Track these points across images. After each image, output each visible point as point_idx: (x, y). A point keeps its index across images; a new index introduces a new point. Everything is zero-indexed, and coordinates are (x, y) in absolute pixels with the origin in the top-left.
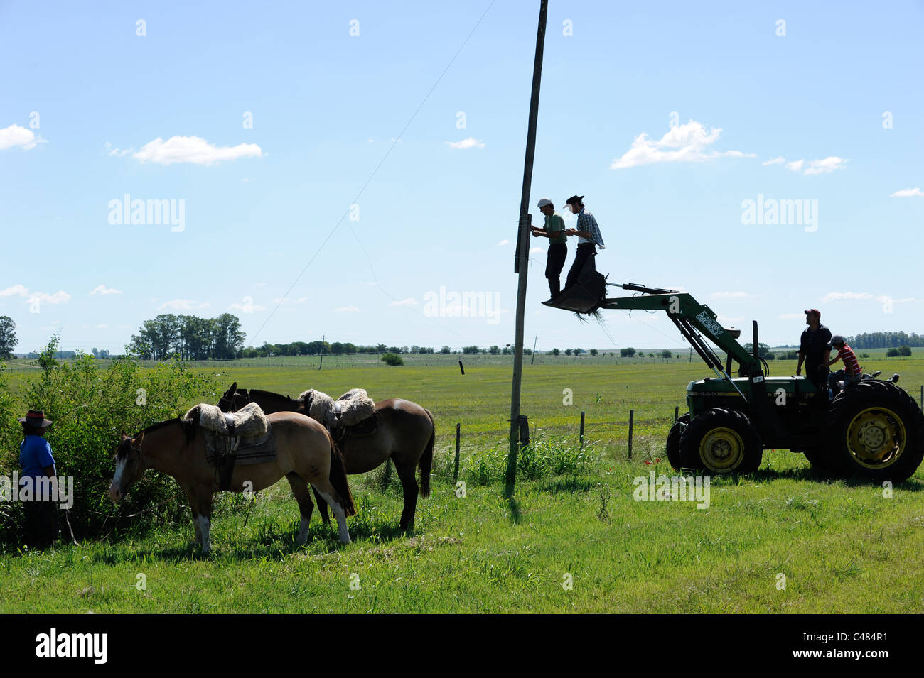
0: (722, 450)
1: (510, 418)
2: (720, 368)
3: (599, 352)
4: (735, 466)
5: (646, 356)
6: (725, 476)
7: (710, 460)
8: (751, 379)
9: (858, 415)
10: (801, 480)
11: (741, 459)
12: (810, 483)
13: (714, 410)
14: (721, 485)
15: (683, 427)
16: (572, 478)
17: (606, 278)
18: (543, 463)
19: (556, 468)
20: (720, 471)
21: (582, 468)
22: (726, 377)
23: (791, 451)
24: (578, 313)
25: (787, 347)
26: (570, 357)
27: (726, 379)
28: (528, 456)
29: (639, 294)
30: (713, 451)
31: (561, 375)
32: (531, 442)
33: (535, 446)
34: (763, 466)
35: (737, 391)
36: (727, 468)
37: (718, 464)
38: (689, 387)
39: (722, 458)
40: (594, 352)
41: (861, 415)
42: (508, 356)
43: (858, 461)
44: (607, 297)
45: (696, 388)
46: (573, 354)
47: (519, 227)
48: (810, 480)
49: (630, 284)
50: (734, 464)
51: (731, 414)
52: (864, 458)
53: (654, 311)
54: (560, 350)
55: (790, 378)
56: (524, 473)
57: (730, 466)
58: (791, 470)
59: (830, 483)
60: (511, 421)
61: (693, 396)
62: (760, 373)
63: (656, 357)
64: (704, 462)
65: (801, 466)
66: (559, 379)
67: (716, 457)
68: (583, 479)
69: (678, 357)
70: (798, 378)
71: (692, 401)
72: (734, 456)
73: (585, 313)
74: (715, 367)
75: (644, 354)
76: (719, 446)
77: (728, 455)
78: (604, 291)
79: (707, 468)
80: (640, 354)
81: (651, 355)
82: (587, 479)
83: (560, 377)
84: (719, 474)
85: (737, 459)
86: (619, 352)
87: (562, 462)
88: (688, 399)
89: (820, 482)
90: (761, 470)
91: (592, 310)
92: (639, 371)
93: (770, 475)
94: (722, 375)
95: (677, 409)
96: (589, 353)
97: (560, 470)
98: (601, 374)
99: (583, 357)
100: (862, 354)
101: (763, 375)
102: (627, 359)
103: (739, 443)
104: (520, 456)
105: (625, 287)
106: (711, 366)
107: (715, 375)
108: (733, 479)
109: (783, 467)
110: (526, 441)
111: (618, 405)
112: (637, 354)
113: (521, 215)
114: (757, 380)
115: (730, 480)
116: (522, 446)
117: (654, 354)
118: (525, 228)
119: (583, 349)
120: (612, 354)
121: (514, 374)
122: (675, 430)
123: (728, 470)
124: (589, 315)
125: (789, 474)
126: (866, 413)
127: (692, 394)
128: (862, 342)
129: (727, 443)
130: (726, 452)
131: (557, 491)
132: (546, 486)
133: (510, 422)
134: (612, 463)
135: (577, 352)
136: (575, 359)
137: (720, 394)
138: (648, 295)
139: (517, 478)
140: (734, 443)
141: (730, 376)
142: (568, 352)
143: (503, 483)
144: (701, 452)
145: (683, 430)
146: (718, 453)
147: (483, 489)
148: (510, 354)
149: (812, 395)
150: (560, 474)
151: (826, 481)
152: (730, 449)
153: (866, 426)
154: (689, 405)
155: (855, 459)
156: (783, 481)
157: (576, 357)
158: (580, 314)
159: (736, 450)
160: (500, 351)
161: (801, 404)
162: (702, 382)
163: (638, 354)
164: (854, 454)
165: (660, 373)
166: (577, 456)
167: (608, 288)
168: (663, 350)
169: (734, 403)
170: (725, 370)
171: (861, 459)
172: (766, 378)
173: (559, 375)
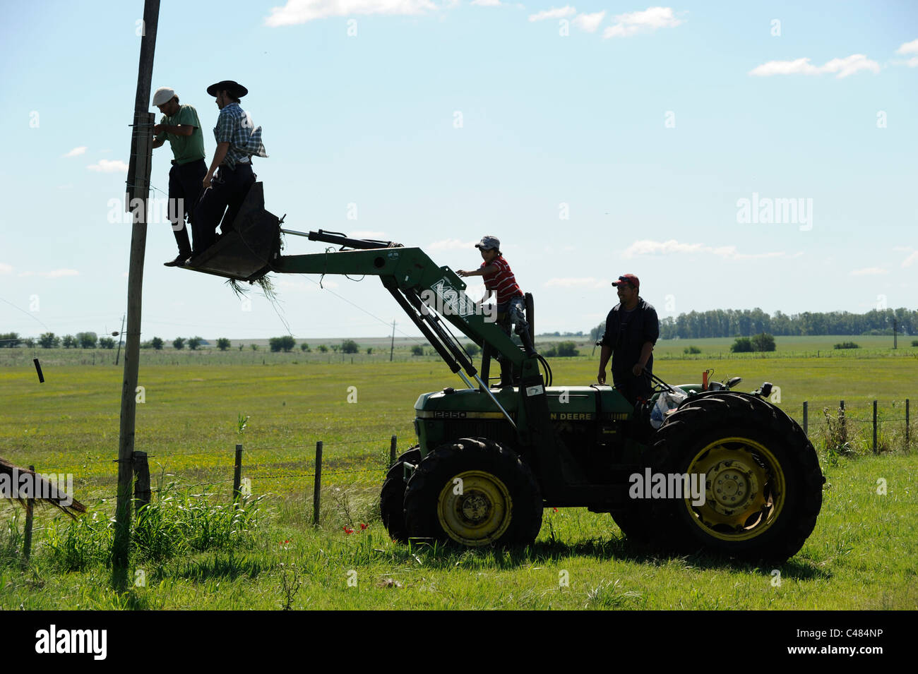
0: (475, 509)
1: (117, 458)
2: (471, 372)
3: (233, 345)
4: (496, 536)
5: (314, 352)
6: (482, 552)
7: (455, 524)
8: (523, 391)
9: (703, 451)
10: (608, 558)
11: (507, 524)
12: (623, 564)
13: (462, 442)
14: (477, 567)
15: (409, 471)
16: (226, 557)
17: (282, 221)
18: (175, 531)
19: (196, 540)
20: (473, 543)
21: (240, 539)
22: (481, 387)
23: (590, 510)
24: (233, 279)
25: (557, 334)
26: (181, 351)
27: (482, 389)
28: (150, 521)
29: (335, 248)
30: (460, 510)
31: (169, 383)
32: (154, 496)
33: (162, 502)
34: (543, 536)
35: (501, 411)
36: (484, 538)
37: (468, 532)
38: (418, 403)
39: (476, 522)
40: (223, 344)
41: (707, 452)
42: (72, 350)
43: (705, 528)
44: (283, 253)
45: (430, 404)
46: (187, 346)
47: (134, 134)
48: (622, 559)
49: (321, 231)
50: (494, 532)
51: (490, 448)
52: (714, 524)
53: (360, 276)
54: (164, 340)
55: (588, 389)
56: (142, 549)
57: (489, 535)
58: (590, 543)
59: (658, 564)
60: (119, 461)
61: (425, 419)
62: (538, 380)
63: (331, 352)
64: (446, 529)
65: (607, 536)
66: (164, 390)
67: (466, 520)
68: (243, 557)
69: (369, 351)
70: (601, 388)
71: (423, 426)
72: (496, 518)
73: (245, 280)
74: (463, 370)
75: (310, 347)
76: (470, 501)
77: (486, 517)
78: (277, 244)
79: (450, 538)
80: (304, 347)
81: (323, 349)
82: (251, 557)
83: (167, 386)
84: (471, 548)
85: (501, 523)
86: (268, 343)
87: (206, 531)
88: (417, 423)
89: (640, 561)
90: (540, 542)
91: (257, 276)
92: (304, 376)
93: (555, 550)
94: (474, 384)
95: (394, 440)
96: (215, 345)
97: (204, 544)
98: (236, 381)
99: (204, 352)
100: (688, 347)
101: (542, 383)
102: (281, 355)
103: (503, 497)
104: (136, 521)
105: (313, 236)
106: (455, 369)
107: (462, 383)
108: (495, 556)
109: (576, 538)
110: (145, 495)
111: (278, 435)
112: (297, 347)
113: (136, 114)
114: (532, 391)
115: (490, 558)
116: (139, 505)
117: (328, 347)
118: (143, 137)
119: (204, 338)
120: (254, 348)
121: (126, 383)
122: (395, 475)
123: (486, 541)
124: (251, 283)
125: (587, 549)
126: (716, 447)
127: (424, 415)
128: (688, 326)
129: (483, 496)
130: (481, 511)
131: (204, 577)
132: (181, 570)
133: (117, 464)
134: (288, 531)
135: (195, 343)
136: (190, 355)
137: (471, 415)
138: (351, 249)
139: (133, 557)
140: (494, 497)
141: (487, 384)
142: (178, 344)
143: (108, 567)
144: (440, 512)
145: (409, 476)
146: (469, 513)
147: (74, 576)
148: (76, 347)
149: (625, 416)
150: (203, 550)
151: (651, 560)
152: (489, 506)
153: (717, 469)
154: (419, 433)
155: (699, 523)
156: (579, 560)
157: (192, 351)
158: (238, 282)
159: (498, 508)
160: (57, 341)
161: (605, 432)
162: (440, 395)
163: (300, 347)
164: (697, 515)
165: (341, 380)
166: (233, 519)
167: (284, 238)
168: (343, 340)
169: (493, 429)
170: (479, 374)
171: (707, 524)
172: (548, 389)
173: (165, 383)
